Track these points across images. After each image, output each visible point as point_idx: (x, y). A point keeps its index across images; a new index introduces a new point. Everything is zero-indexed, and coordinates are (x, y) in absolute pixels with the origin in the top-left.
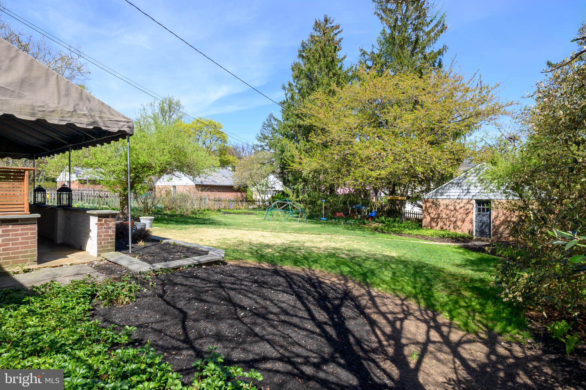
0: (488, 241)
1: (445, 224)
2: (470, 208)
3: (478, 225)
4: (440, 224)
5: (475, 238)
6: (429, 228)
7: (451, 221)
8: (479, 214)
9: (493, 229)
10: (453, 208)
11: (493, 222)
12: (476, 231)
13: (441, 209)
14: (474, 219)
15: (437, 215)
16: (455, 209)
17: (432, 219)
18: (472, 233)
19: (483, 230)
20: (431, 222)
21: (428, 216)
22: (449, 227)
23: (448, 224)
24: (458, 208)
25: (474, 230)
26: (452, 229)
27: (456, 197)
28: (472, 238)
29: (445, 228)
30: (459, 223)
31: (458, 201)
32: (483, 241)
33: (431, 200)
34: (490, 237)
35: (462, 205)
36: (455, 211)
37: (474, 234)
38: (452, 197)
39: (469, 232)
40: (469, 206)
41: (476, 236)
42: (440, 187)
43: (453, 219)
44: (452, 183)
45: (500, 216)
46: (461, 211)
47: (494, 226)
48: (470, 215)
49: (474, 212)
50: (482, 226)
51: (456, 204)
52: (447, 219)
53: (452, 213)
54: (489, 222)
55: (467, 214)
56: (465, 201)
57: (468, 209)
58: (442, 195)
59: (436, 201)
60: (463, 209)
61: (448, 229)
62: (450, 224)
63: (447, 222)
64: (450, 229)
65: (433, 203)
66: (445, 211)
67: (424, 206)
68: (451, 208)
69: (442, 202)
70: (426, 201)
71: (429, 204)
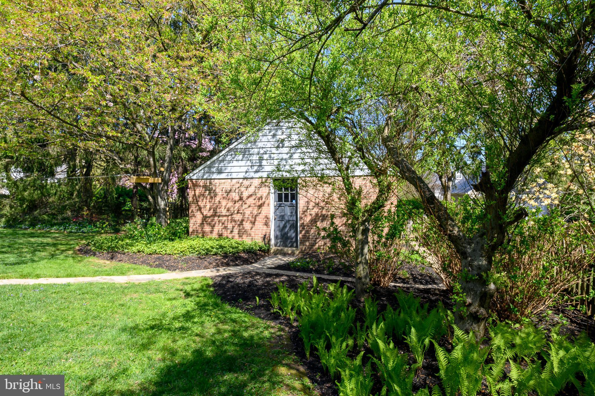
0: (293, 254)
1: (226, 228)
2: (265, 195)
3: (279, 226)
4: (218, 228)
5: (273, 249)
6: (200, 235)
7: (235, 221)
8: (280, 206)
9: (301, 231)
10: (237, 198)
11: (301, 218)
12: (276, 237)
13: (218, 199)
14: (272, 216)
15: (212, 211)
16: (241, 199)
17: (205, 218)
18: (270, 240)
19: (286, 233)
20: (202, 224)
21: (199, 213)
22: (232, 232)
23: (230, 226)
24: (245, 195)
25: (272, 237)
26: (237, 236)
27: (241, 175)
28: (269, 250)
29: (225, 234)
30: (247, 225)
31: (246, 183)
32: (285, 254)
33: (202, 183)
34: (297, 247)
35: (251, 190)
36: (240, 202)
37: (273, 242)
38: (234, 176)
39: (264, 239)
40: (263, 191)
41: (276, 245)
42: (215, 158)
43: (238, 217)
44: (235, 150)
45: (310, 207)
46: (251, 201)
47: (303, 225)
48: (264, 209)
49: (272, 201)
50: (285, 227)
51: (243, 189)
52: (228, 216)
53: (237, 205)
54: (295, 218)
55: (260, 206)
56: (256, 182)
57: (261, 197)
58: (220, 172)
59: (210, 183)
60: (254, 197)
61: (230, 236)
62: (233, 227)
63: (229, 223)
64: (234, 236)
65: (205, 187)
66: (224, 203)
67: (191, 193)
68: (235, 196)
69: (220, 186)
70: (195, 184)
71: (199, 189)
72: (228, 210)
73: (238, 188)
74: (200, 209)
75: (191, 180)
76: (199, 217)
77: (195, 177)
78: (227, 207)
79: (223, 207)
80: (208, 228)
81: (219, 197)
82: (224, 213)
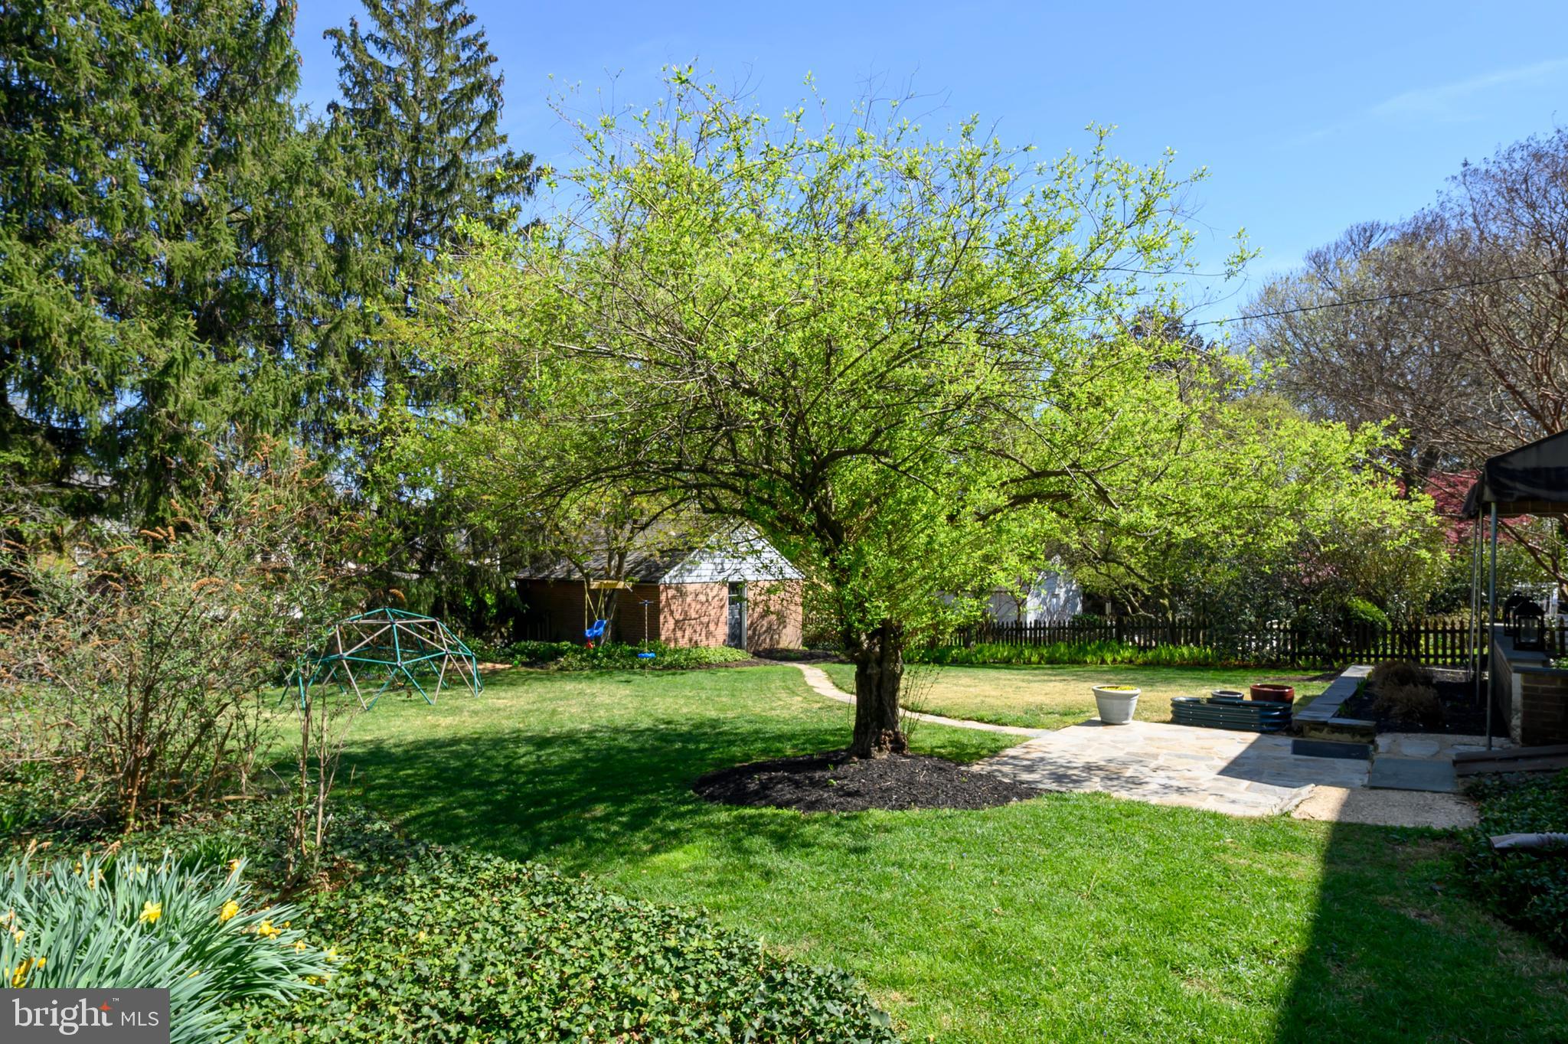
1: (695, 632)
4: (688, 632)
6: (673, 642)
7: (703, 624)
10: (704, 600)
15: (683, 615)
16: (707, 601)
17: (677, 622)
20: (674, 630)
21: (671, 618)
22: (700, 635)
23: (698, 629)
24: (711, 596)
29: (695, 638)
30: (712, 627)
31: (711, 585)
33: (673, 586)
35: (715, 592)
36: (706, 604)
38: (703, 579)
46: (715, 603)
51: (708, 591)
52: (696, 619)
53: (704, 608)
55: (722, 607)
56: (719, 585)
58: (690, 575)
60: (717, 598)
62: (702, 630)
63: (698, 626)
65: (677, 589)
66: (693, 605)
67: (663, 597)
68: (702, 598)
69: (690, 588)
70: (668, 587)
71: (671, 592)
72: (697, 612)
73: (705, 589)
74: (672, 614)
75: (664, 582)
76: (671, 624)
77: (667, 580)
79: (693, 609)
80: (679, 634)
81: (689, 599)
82: (694, 615)
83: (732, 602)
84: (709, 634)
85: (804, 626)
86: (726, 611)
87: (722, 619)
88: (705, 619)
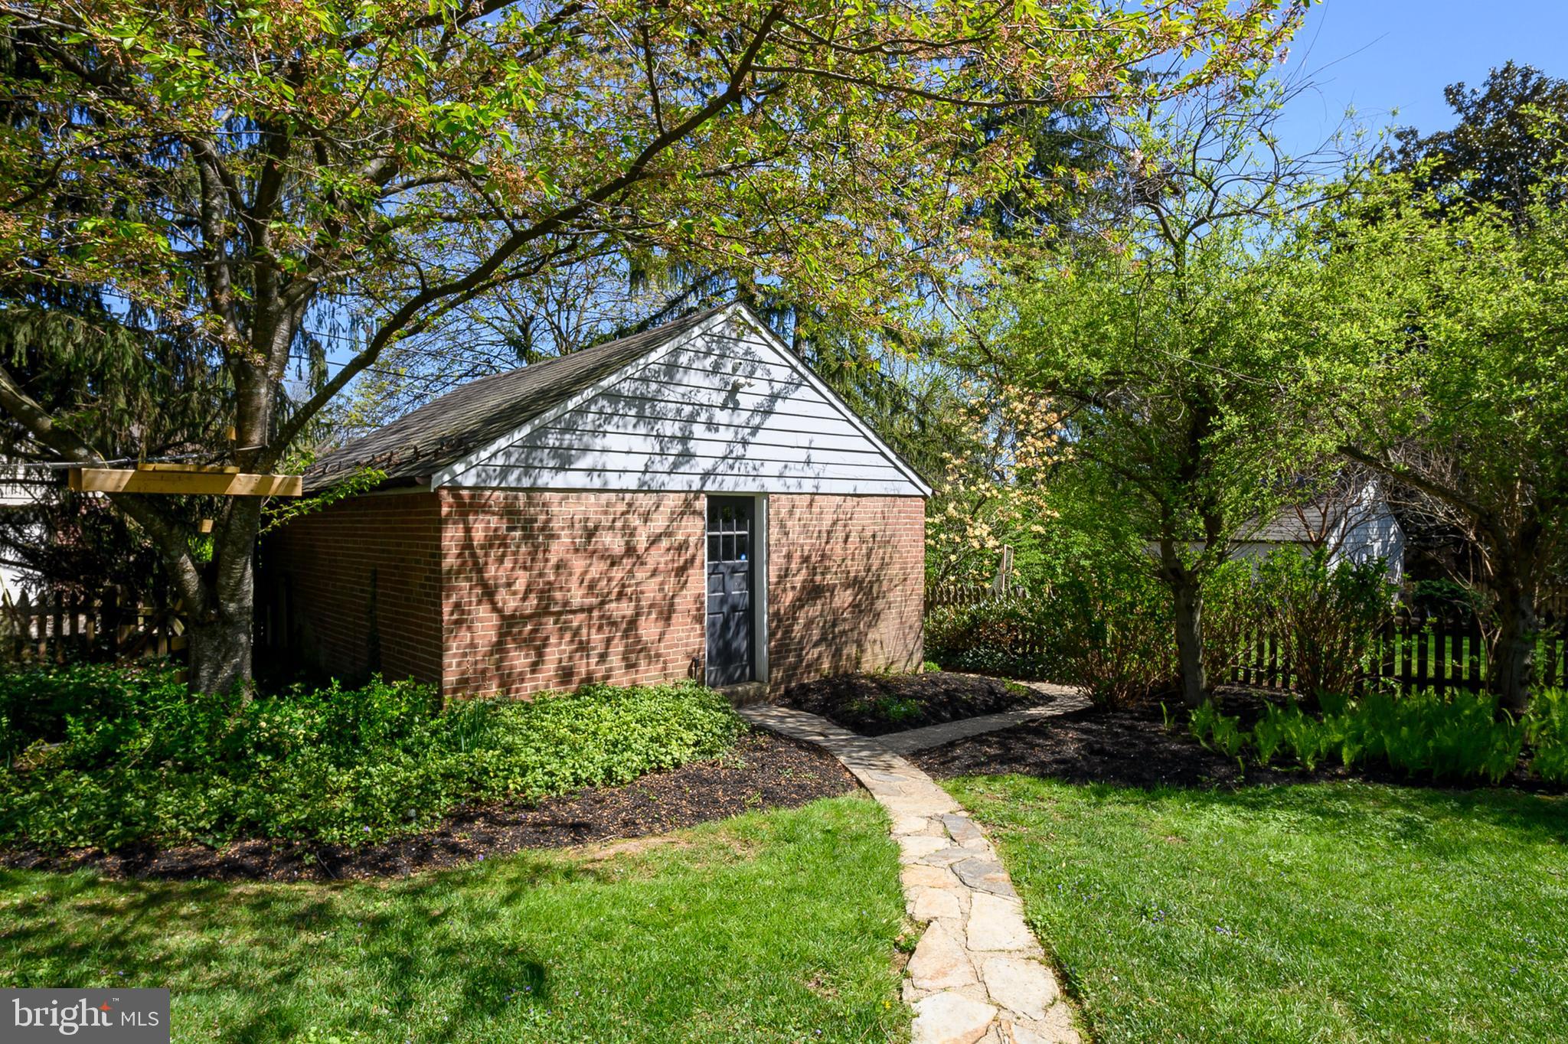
1: (584, 648)
4: (557, 652)
7: (612, 624)
10: (618, 546)
11: (772, 599)
13: (555, 552)
14: (705, 597)
15: (534, 598)
16: (630, 550)
17: (509, 623)
20: (499, 647)
21: (485, 609)
22: (603, 657)
23: (597, 638)
25: (707, 657)
27: (632, 481)
29: (579, 668)
30: (648, 630)
31: (645, 501)
33: (496, 499)
35: (659, 523)
36: (627, 562)
38: (612, 481)
40: (689, 531)
44: (612, 396)
46: (657, 557)
48: (692, 578)
51: (634, 521)
52: (589, 611)
53: (617, 574)
55: (682, 570)
56: (672, 502)
57: (686, 542)
58: (564, 465)
59: (530, 503)
60: (665, 543)
61: (600, 671)
62: (608, 641)
63: (593, 631)
64: (611, 669)
65: (510, 512)
66: (578, 564)
67: (451, 537)
68: (614, 542)
69: (562, 511)
70: (470, 505)
71: (481, 528)
72: (591, 587)
73: (623, 514)
74: (489, 593)
75: (455, 488)
76: (485, 626)
77: (470, 480)
78: (588, 577)
79: (575, 578)
80: (519, 660)
81: (558, 550)
82: (577, 597)
83: (719, 550)
84: (636, 653)
85: (929, 605)
86: (699, 581)
87: (685, 602)
88: (623, 609)
